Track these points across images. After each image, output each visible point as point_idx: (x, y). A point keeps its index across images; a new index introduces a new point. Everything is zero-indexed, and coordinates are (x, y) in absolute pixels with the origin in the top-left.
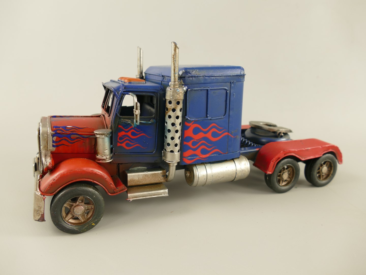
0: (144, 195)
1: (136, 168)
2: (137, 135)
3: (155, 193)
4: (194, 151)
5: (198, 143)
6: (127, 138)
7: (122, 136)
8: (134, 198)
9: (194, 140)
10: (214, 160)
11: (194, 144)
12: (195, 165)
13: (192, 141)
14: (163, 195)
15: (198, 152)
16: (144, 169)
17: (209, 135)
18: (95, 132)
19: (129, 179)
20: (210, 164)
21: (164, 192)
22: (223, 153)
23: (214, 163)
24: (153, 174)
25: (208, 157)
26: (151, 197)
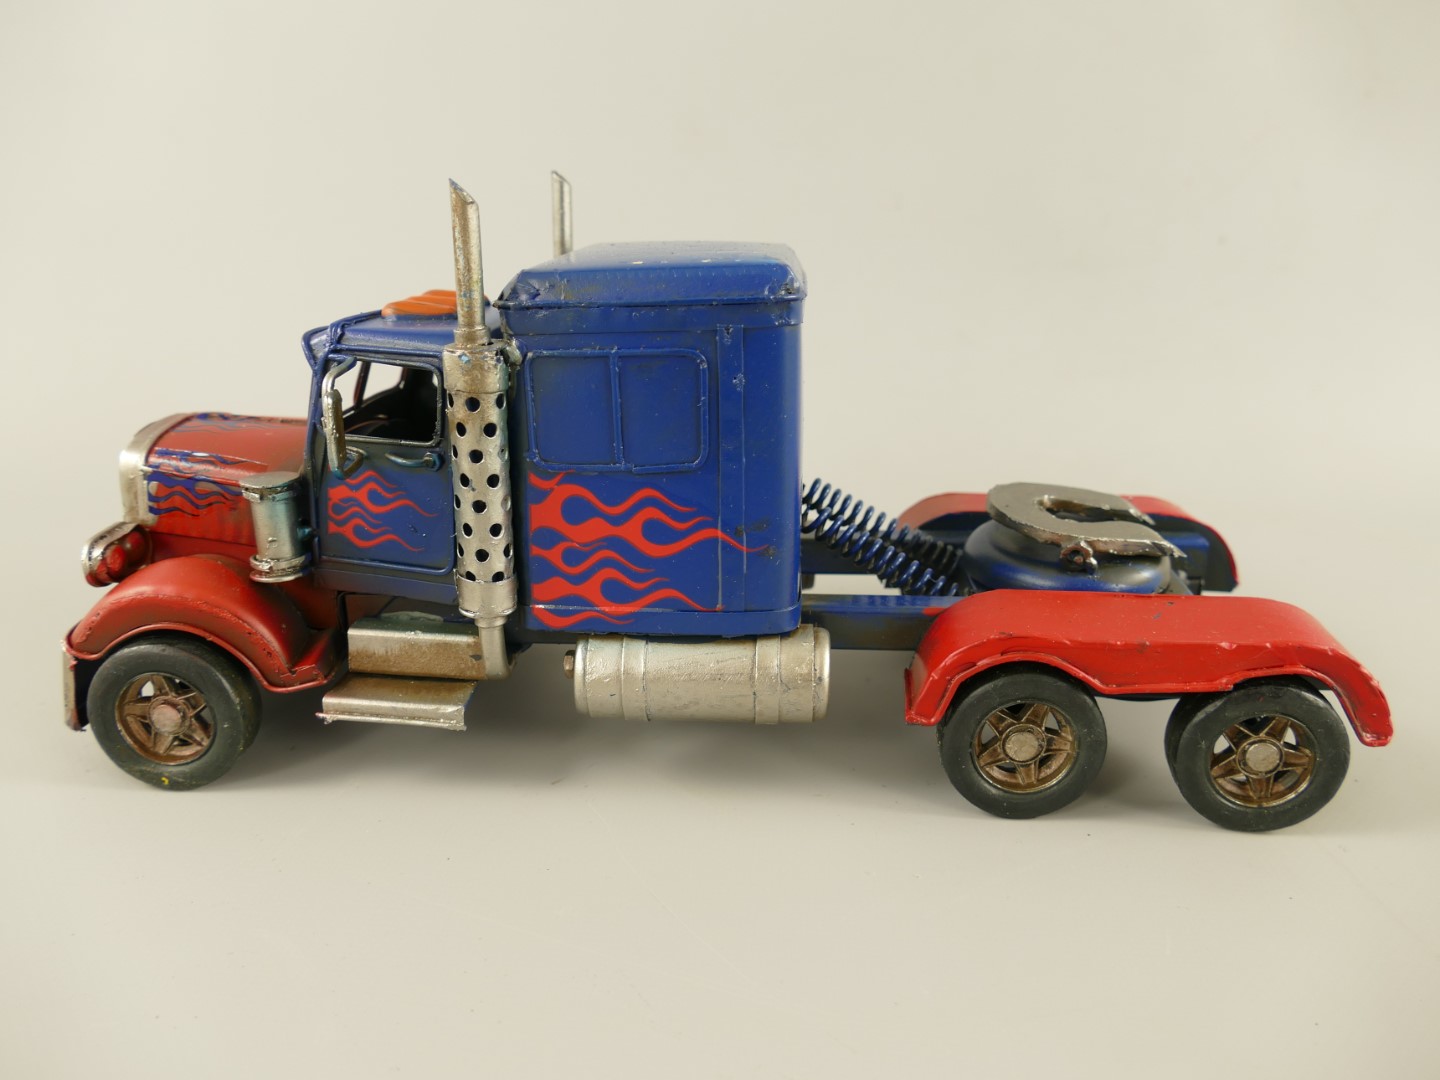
0: (380, 712)
1: (404, 615)
2: (386, 502)
3: (416, 710)
4: (576, 584)
5: (587, 556)
6: (357, 509)
7: (342, 500)
8: (343, 713)
9: (569, 544)
10: (660, 630)
11: (572, 557)
12: (586, 636)
13: (563, 546)
14: (442, 724)
15: (591, 589)
16: (434, 620)
17: (632, 532)
18: (242, 484)
19: (352, 647)
20: (644, 642)
21: (448, 713)
22: (699, 608)
23: (668, 642)
24: (439, 645)
25: (632, 614)
26: (399, 721)
